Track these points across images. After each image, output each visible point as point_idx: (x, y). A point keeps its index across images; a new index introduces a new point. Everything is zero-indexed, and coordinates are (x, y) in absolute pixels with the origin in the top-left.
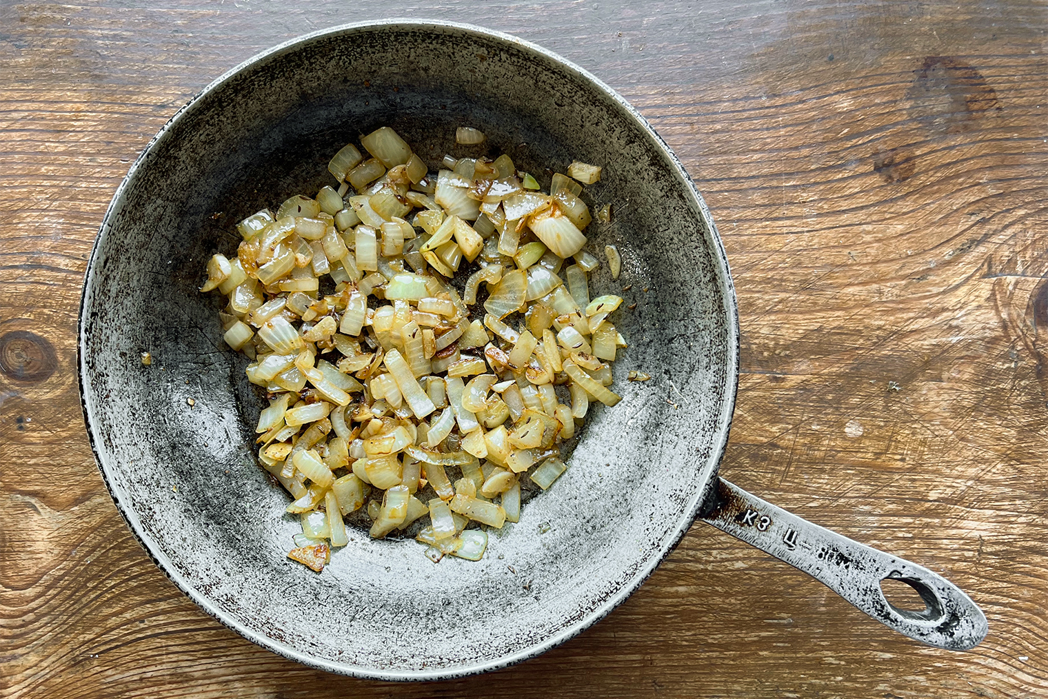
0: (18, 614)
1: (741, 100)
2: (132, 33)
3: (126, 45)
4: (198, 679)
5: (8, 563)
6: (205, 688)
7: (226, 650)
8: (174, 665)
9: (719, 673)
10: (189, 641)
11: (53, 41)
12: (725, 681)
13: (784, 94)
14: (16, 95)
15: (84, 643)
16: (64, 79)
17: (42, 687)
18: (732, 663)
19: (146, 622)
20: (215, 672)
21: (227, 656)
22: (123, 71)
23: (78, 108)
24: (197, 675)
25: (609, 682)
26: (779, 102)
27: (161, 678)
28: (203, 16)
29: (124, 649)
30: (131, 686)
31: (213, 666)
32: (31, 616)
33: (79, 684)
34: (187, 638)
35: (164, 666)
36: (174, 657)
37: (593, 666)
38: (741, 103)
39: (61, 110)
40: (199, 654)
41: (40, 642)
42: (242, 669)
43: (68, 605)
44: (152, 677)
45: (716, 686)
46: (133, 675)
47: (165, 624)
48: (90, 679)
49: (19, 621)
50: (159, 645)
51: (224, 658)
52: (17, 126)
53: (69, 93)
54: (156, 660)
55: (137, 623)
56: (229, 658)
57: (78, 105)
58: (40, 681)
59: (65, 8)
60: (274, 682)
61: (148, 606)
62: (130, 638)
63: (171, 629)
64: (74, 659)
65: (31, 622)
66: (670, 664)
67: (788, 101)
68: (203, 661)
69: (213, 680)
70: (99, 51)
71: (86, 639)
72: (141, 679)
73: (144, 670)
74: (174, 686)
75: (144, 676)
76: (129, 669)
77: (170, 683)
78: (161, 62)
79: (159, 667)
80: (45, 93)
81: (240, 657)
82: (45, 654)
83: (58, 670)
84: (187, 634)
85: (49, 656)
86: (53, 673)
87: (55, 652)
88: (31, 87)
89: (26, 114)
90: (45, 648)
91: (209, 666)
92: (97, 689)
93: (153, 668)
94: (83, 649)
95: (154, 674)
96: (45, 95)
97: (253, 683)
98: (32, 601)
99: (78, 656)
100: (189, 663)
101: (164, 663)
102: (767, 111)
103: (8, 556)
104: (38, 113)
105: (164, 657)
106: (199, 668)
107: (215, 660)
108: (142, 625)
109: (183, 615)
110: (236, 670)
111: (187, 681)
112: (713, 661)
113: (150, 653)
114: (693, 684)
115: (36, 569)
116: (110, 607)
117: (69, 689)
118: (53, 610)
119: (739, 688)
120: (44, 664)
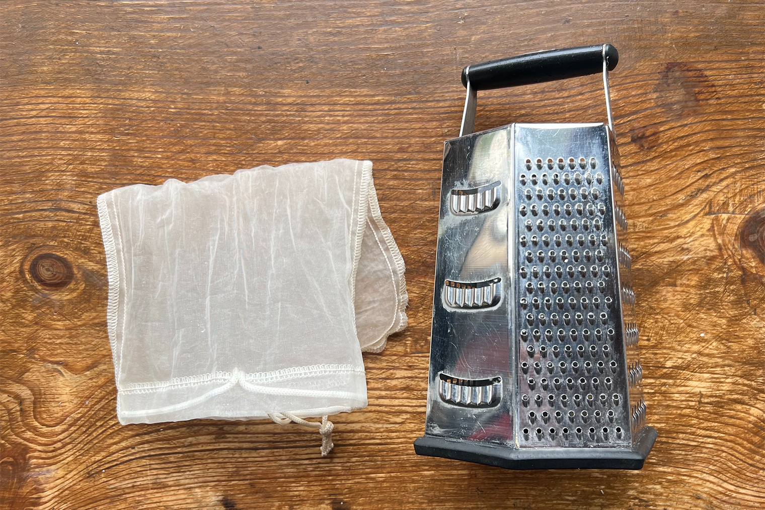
0: (50, 443)
1: (539, 93)
2: (121, 50)
3: (116, 58)
4: (171, 486)
5: (43, 409)
6: (175, 492)
7: (190, 467)
8: (155, 477)
9: (521, 483)
10: (165, 461)
11: (67, 55)
12: (526, 489)
13: (569, 89)
14: (42, 92)
15: (95, 462)
16: (75, 81)
17: (67, 492)
18: (530, 476)
19: (136, 449)
20: (182, 482)
21: (190, 471)
22: (115, 76)
23: (85, 101)
24: (170, 483)
25: (447, 488)
26: (566, 94)
27: (146, 486)
28: (169, 37)
29: (122, 466)
30: (127, 491)
31: (181, 478)
32: (59, 445)
33: (92, 490)
34: (163, 459)
35: (149, 478)
36: (155, 472)
37: (436, 478)
38: (539, 96)
39: (73, 103)
40: (171, 470)
41: (65, 461)
42: (201, 480)
43: (84, 437)
44: (140, 485)
45: (519, 492)
46: (128, 483)
47: (148, 450)
48: (99, 486)
49: (51, 448)
50: (145, 464)
51: (188, 473)
52: (44, 113)
53: (78, 91)
54: (143, 474)
55: (130, 449)
56: (192, 473)
57: (85, 99)
58: (66, 487)
59: (74, 32)
60: (221, 489)
61: (137, 438)
62: (126, 459)
63: (152, 453)
64: (88, 473)
65: (60, 448)
66: (488, 476)
67: (571, 94)
68: (175, 475)
69: (181, 487)
70: (98, 62)
71: (96, 460)
72: (133, 486)
73: (135, 480)
74: (155, 491)
75: (135, 484)
76: (125, 480)
77: (152, 489)
78: (141, 69)
79: (145, 478)
80: (62, 91)
81: (199, 472)
82: (69, 469)
83: (78, 480)
84: (163, 456)
85: (71, 471)
86: (75, 482)
87: (76, 468)
88: (52, 87)
89: (50, 105)
90: (69, 466)
91: (178, 478)
92: (104, 492)
93: (141, 479)
94: (95, 466)
95: (142, 483)
96: (62, 93)
97: (208, 489)
98: (60, 434)
99: (91, 471)
100: (165, 476)
101: (148, 476)
102: (557, 101)
103: (43, 404)
104: (57, 105)
105: (148, 472)
106: (172, 479)
107: (182, 474)
108: (133, 451)
109: (160, 444)
110: (196, 480)
111: (164, 488)
112: (517, 475)
113: (139, 469)
114: (503, 490)
115: (62, 413)
116: (112, 438)
117: (85, 493)
118: (73, 441)
119: (534, 493)
120: (69, 476)
